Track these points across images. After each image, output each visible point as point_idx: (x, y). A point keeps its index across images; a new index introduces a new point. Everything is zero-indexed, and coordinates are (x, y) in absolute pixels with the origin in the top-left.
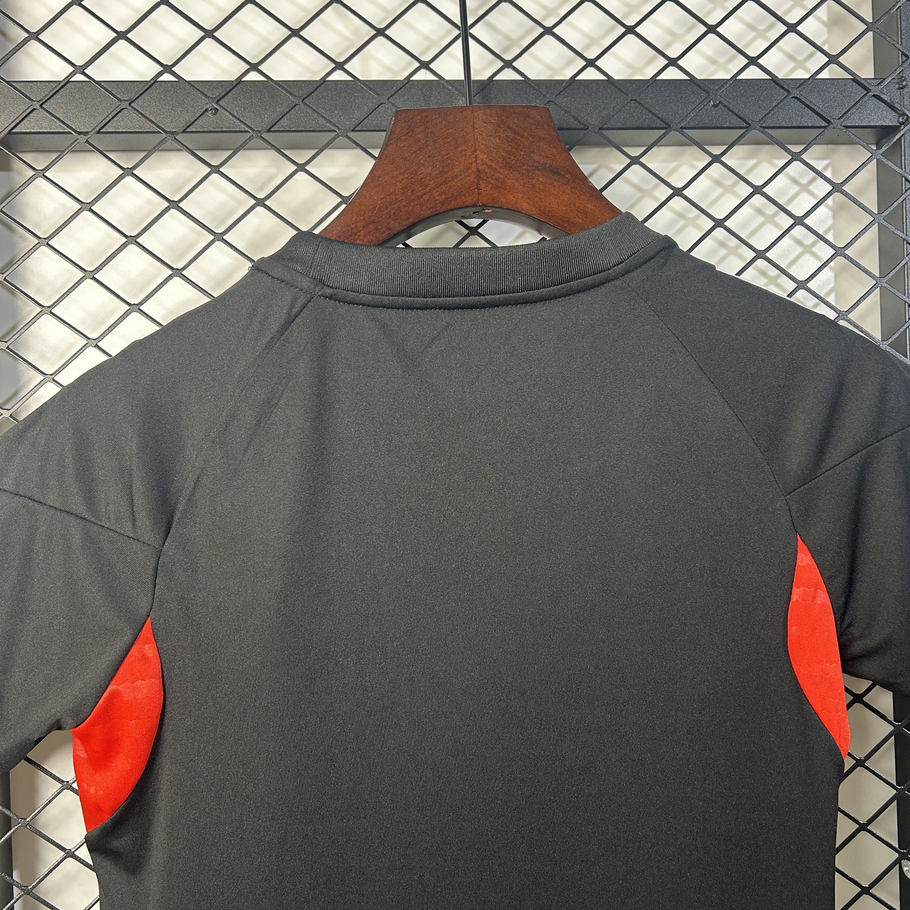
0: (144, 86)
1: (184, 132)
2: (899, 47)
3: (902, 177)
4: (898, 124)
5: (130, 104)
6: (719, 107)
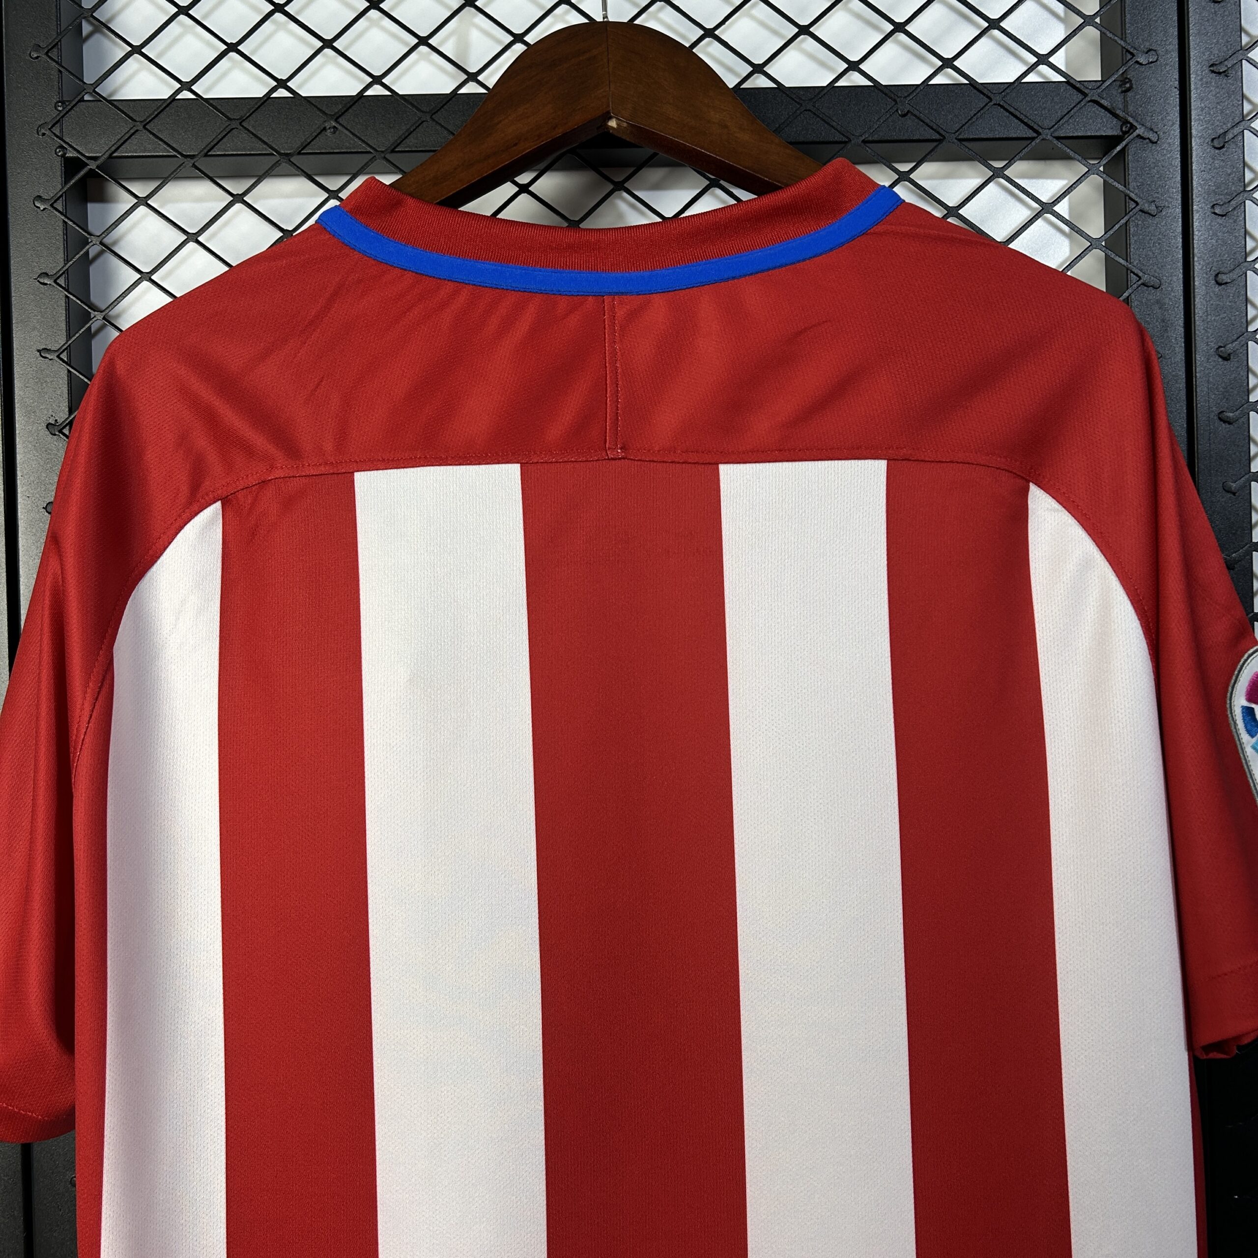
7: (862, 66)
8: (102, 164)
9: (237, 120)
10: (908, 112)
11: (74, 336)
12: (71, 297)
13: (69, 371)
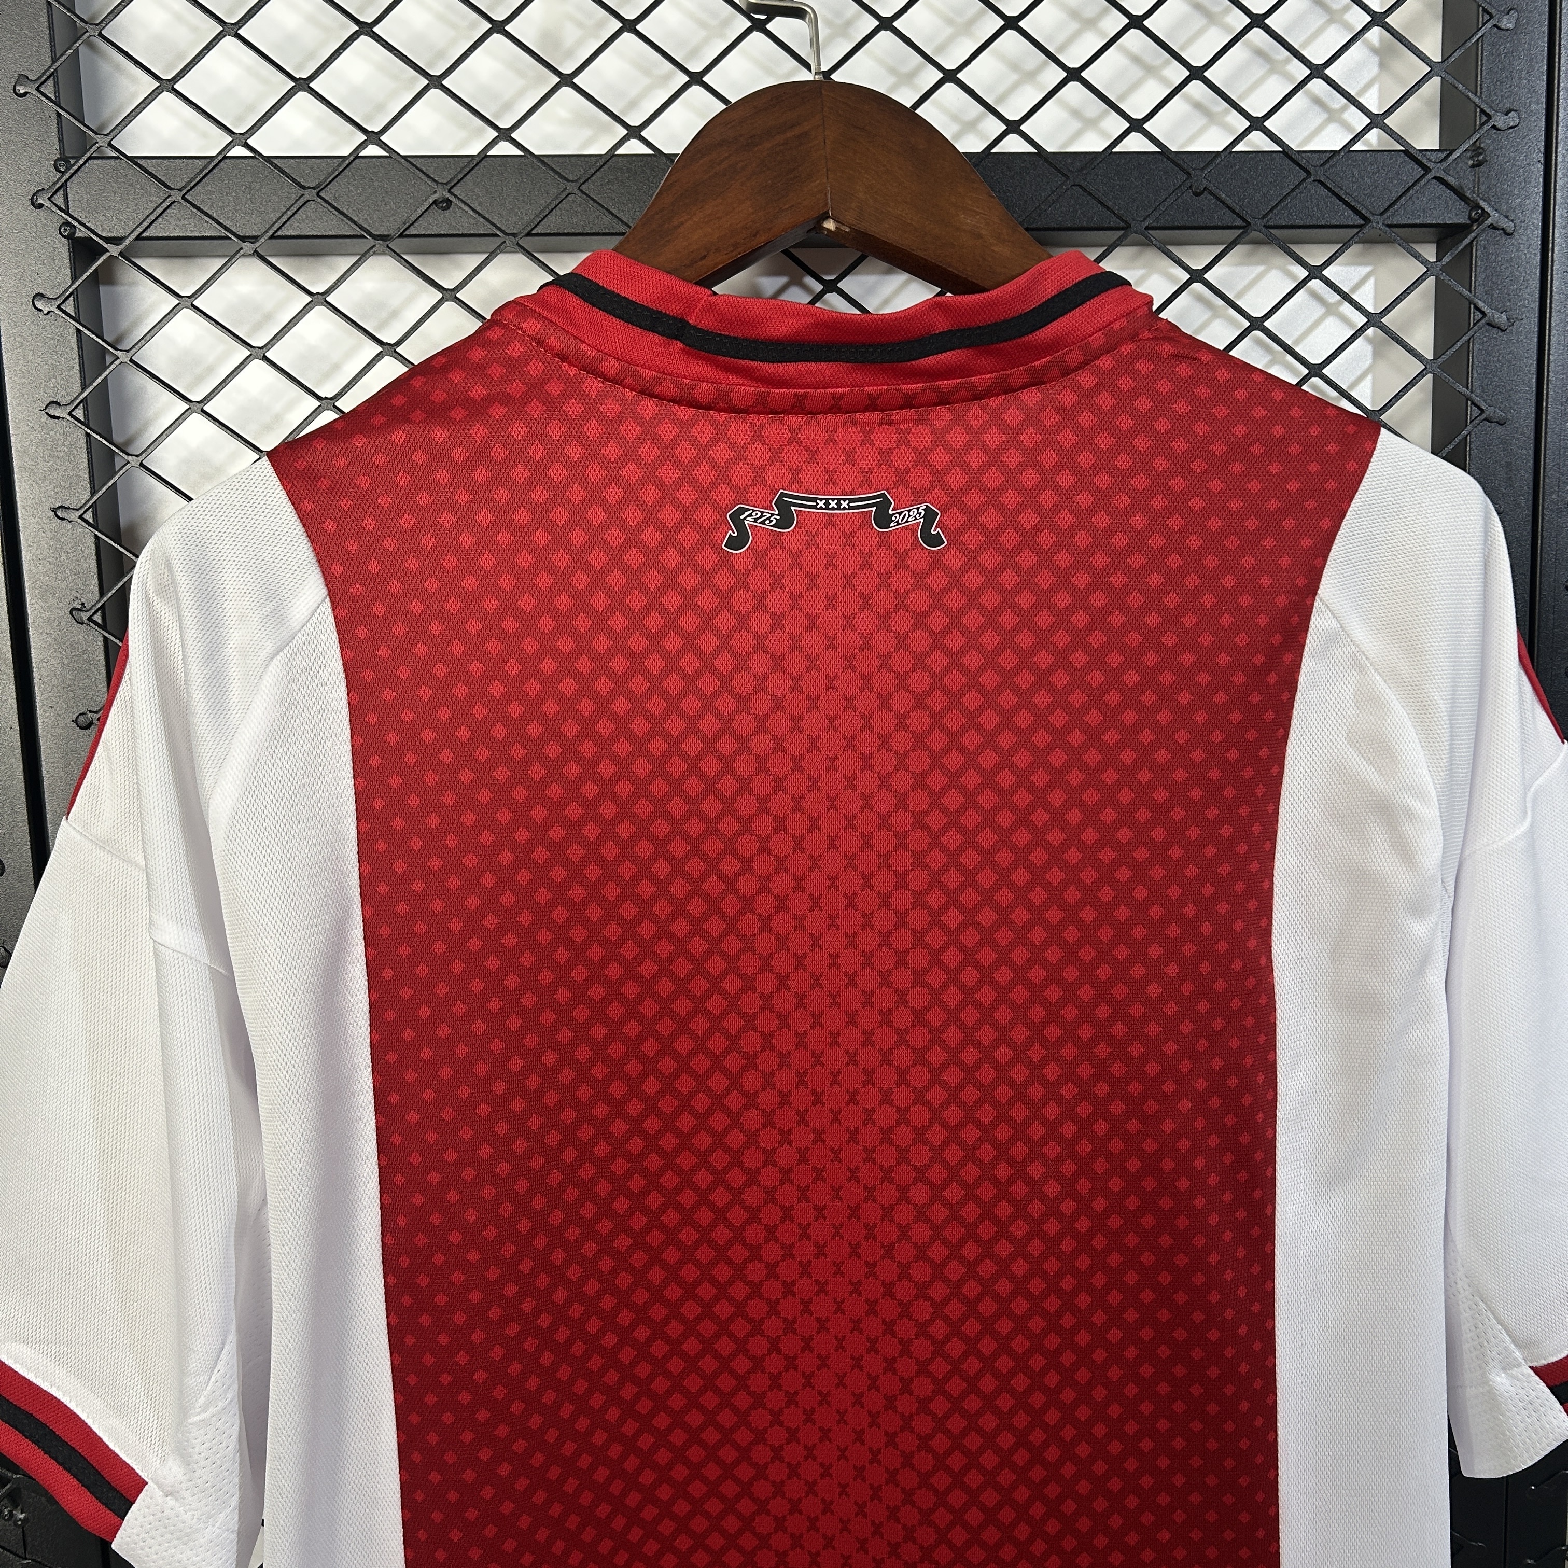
0: (339, 165)
1: (401, 236)
2: (1477, 100)
3: (1470, 304)
4: (1468, 222)
5: (318, 195)
6: (1203, 196)
7: (1146, 126)
8: (127, 248)
9: (313, 188)
10: (1205, 188)
11: (100, 489)
12: (95, 435)
13: (96, 536)
